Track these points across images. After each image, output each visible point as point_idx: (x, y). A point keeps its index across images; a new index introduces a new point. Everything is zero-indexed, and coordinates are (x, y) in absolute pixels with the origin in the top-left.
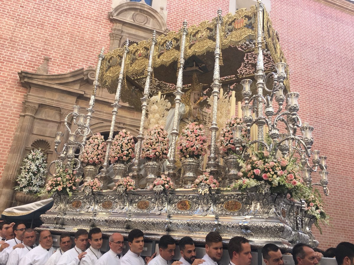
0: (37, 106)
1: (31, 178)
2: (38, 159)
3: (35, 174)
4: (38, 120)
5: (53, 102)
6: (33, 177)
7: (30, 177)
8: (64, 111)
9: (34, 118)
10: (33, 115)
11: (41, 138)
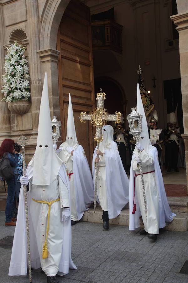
1: (9, 82)
2: (12, 56)
3: (13, 76)
4: (7, 6)
6: (13, 80)
7: (9, 80)
11: (16, 28)
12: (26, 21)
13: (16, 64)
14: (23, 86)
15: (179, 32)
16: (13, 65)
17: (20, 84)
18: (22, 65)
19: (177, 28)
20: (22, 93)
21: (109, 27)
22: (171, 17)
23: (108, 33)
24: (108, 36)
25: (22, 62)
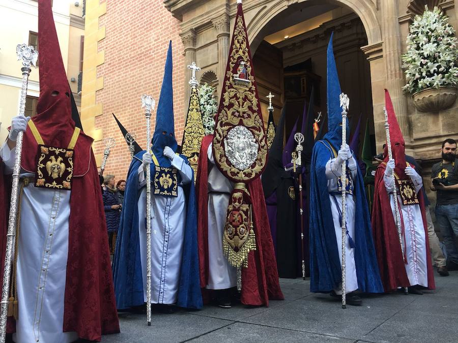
0: (190, 34)
2: (202, 96)
4: (200, 51)
5: (203, 18)
8: (216, 21)
9: (195, 50)
10: (192, 47)
11: (207, 70)
12: (218, 63)
13: (206, 103)
14: (211, 125)
15: (370, 62)
16: (202, 104)
17: (209, 123)
18: (211, 105)
19: (367, 59)
20: (210, 131)
21: (304, 78)
22: (361, 48)
23: (304, 84)
24: (304, 87)
25: (211, 102)
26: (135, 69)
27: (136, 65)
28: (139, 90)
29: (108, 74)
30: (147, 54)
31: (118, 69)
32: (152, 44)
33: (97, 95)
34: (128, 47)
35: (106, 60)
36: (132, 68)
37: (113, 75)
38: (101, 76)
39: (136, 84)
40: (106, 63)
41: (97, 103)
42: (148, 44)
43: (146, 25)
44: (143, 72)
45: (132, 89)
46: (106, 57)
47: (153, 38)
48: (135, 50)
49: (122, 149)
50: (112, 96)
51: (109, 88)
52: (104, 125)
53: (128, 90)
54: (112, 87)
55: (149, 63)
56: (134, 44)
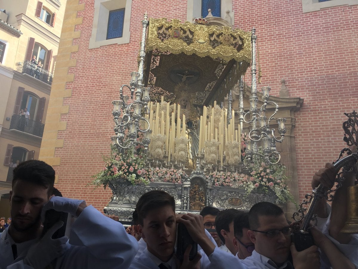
26: (93, 141)
27: (94, 139)
28: (95, 156)
29: (68, 138)
30: (104, 135)
31: (78, 138)
32: (109, 130)
33: (55, 150)
34: (89, 125)
35: (67, 128)
36: (90, 140)
37: (73, 140)
38: (62, 138)
39: (93, 152)
40: (67, 130)
41: (55, 156)
42: (106, 129)
43: (105, 116)
44: (99, 146)
45: (89, 154)
46: (68, 126)
47: (110, 126)
48: (94, 129)
49: (75, 193)
50: (70, 154)
51: (69, 148)
52: (59, 173)
53: (85, 154)
54: (71, 148)
55: (105, 141)
56: (94, 125)
